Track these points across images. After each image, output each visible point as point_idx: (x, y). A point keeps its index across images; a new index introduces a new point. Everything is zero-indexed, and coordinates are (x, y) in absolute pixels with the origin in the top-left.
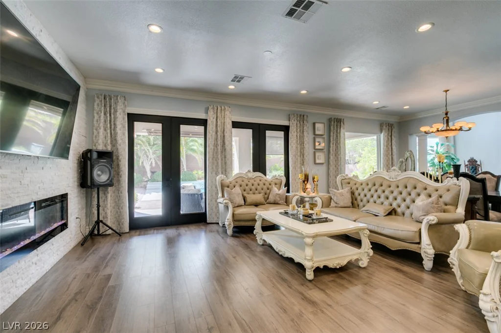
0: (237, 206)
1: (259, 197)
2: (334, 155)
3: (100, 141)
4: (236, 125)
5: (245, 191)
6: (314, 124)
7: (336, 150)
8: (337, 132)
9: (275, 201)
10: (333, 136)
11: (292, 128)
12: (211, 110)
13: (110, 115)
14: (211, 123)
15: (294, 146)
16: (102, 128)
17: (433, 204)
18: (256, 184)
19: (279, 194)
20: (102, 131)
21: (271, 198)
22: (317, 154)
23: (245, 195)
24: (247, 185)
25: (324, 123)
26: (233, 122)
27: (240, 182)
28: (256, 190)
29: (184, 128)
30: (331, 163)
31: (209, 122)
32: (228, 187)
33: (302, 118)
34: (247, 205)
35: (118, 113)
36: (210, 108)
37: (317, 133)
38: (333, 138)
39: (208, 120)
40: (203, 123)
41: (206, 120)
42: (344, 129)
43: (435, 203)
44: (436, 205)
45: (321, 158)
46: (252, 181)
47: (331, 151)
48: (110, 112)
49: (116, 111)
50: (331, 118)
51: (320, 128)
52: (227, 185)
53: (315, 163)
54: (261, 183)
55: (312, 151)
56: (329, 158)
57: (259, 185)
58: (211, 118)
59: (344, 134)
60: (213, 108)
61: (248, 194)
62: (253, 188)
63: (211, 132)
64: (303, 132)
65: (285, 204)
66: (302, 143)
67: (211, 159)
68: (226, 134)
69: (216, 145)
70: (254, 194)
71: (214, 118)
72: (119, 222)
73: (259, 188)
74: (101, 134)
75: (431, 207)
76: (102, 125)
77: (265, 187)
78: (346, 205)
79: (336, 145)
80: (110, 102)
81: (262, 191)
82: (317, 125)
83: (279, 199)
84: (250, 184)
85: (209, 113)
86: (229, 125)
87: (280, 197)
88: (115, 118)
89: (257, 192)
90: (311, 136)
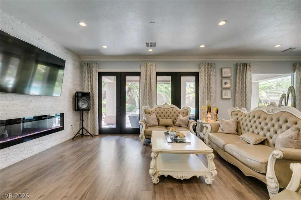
0: (152, 126)
1: (169, 121)
2: (240, 92)
3: (86, 87)
4: (159, 74)
5: (160, 116)
6: (221, 69)
7: (242, 88)
8: (243, 74)
9: (179, 125)
10: (239, 77)
11: (201, 73)
12: (143, 66)
13: (90, 73)
14: (143, 74)
15: (203, 86)
16: (86, 81)
17: (292, 138)
18: (169, 112)
19: (182, 120)
20: (86, 82)
21: (178, 123)
22: (224, 92)
23: (160, 119)
24: (162, 113)
25: (231, 68)
26: (157, 72)
27: (158, 110)
28: (169, 116)
29: (128, 78)
30: (237, 98)
31: (142, 74)
32: (149, 113)
33: (210, 66)
34: (160, 126)
35: (93, 73)
36: (142, 65)
37: (224, 75)
38: (239, 79)
39: (141, 72)
40: (138, 74)
41: (140, 73)
42: (250, 71)
43: (294, 138)
44: (296, 141)
45: (228, 94)
46: (166, 110)
47: (237, 89)
48: (90, 72)
49: (92, 71)
50: (237, 64)
51: (227, 72)
52: (148, 112)
53: (222, 99)
54: (173, 112)
55: (219, 89)
56: (235, 94)
57: (171, 113)
58: (143, 71)
59: (251, 76)
60: (144, 65)
61: (162, 119)
62: (167, 115)
63: (143, 79)
64: (210, 75)
65: (187, 127)
66: (209, 84)
67: (142, 96)
68: (152, 80)
69: (145, 87)
70: (167, 119)
71: (144, 71)
72: (94, 129)
73: (171, 115)
74: (86, 84)
75: (289, 141)
76: (86, 79)
77: (175, 115)
78: (230, 132)
79: (242, 84)
80: (90, 67)
81: (173, 117)
82: (224, 70)
83: (182, 123)
84: (164, 112)
85: (141, 68)
86: (154, 75)
87: (182, 122)
88: (92, 75)
89: (169, 117)
90: (219, 78)
